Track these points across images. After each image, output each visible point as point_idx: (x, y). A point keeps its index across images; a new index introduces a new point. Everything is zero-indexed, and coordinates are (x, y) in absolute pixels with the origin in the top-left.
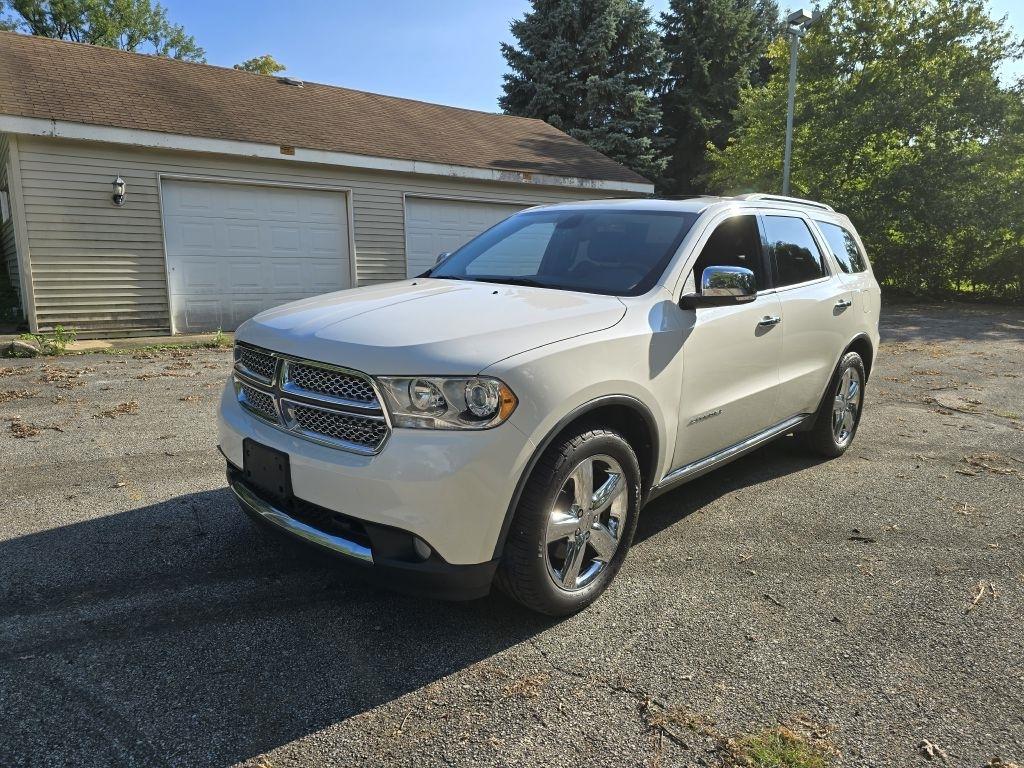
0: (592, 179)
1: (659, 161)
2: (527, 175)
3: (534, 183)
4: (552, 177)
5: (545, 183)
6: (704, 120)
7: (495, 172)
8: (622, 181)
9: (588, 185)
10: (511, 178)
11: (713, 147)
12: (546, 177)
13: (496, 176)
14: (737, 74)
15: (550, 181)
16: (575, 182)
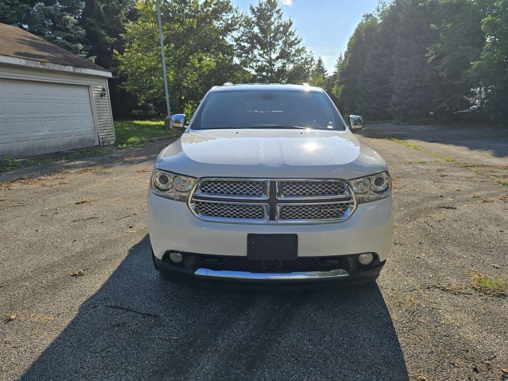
0: (80, 67)
1: (90, 58)
2: (42, 63)
3: (47, 68)
4: (57, 65)
5: (54, 69)
6: (107, 37)
7: (22, 60)
8: (96, 69)
9: (78, 71)
10: (32, 64)
11: (117, 53)
12: (54, 65)
13: (22, 62)
14: (119, 15)
15: (57, 67)
16: (70, 69)
